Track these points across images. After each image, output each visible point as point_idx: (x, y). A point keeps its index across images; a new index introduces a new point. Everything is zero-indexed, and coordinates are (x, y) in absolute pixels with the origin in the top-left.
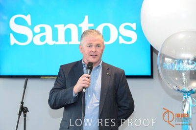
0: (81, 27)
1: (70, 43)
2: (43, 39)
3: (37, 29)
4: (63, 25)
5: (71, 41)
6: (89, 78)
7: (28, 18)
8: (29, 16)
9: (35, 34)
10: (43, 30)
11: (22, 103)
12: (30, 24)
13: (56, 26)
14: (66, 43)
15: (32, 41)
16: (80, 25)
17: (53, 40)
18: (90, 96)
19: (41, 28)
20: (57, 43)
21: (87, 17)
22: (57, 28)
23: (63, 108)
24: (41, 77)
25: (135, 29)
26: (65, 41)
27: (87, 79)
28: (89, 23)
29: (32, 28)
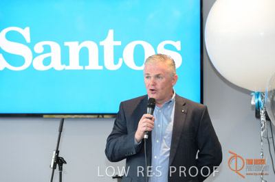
0: (103, 46)
1: (87, 68)
2: (47, 61)
3: (39, 47)
4: (77, 43)
5: (88, 64)
6: (151, 119)
7: (26, 33)
8: (28, 29)
9: (35, 55)
10: (47, 49)
11: (57, 152)
12: (28, 40)
13: (66, 44)
14: (81, 68)
15: (32, 64)
16: (101, 43)
17: (62, 64)
18: (158, 141)
19: (44, 46)
20: (68, 68)
21: (111, 32)
22: (68, 47)
23: (125, 160)
24: (45, 116)
25: (179, 49)
26: (80, 65)
27: (149, 120)
28: (115, 39)
29: (31, 46)
